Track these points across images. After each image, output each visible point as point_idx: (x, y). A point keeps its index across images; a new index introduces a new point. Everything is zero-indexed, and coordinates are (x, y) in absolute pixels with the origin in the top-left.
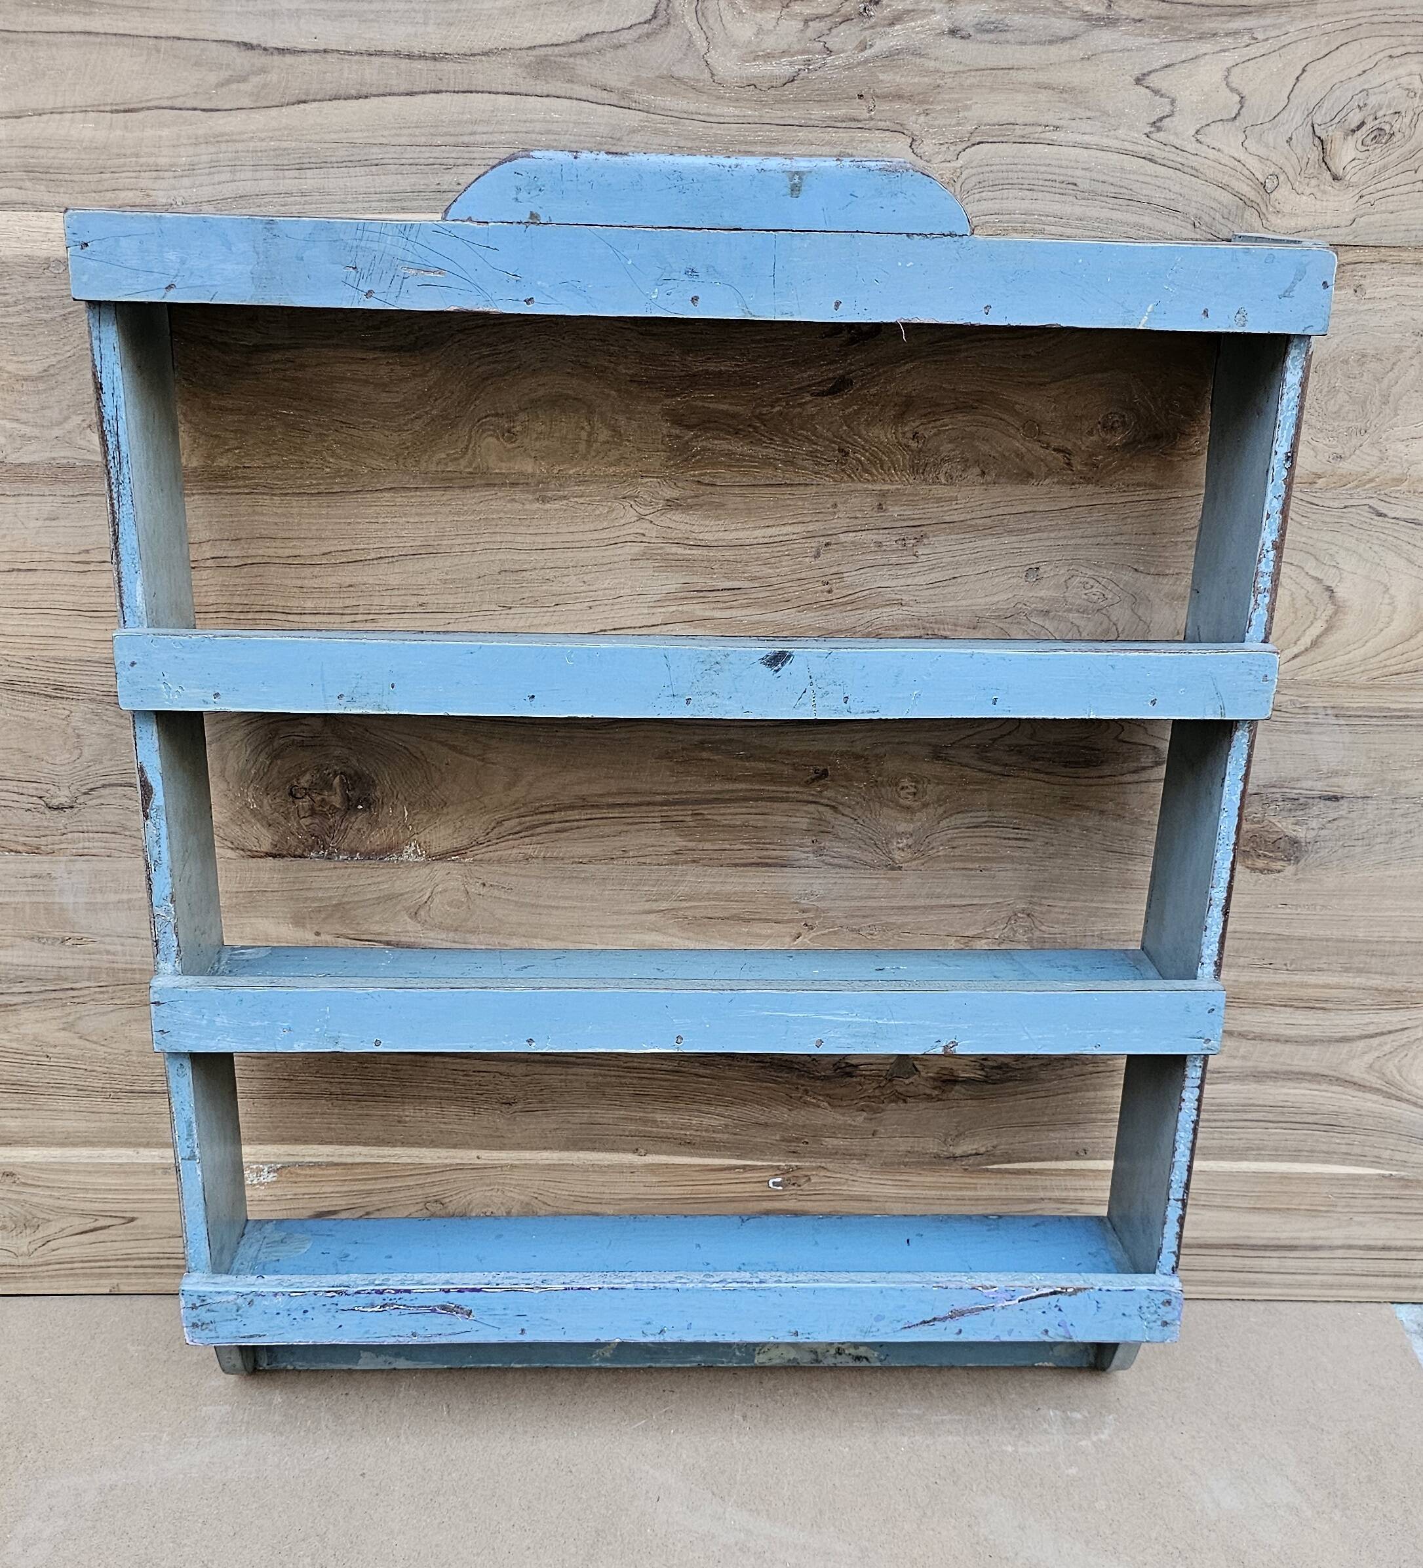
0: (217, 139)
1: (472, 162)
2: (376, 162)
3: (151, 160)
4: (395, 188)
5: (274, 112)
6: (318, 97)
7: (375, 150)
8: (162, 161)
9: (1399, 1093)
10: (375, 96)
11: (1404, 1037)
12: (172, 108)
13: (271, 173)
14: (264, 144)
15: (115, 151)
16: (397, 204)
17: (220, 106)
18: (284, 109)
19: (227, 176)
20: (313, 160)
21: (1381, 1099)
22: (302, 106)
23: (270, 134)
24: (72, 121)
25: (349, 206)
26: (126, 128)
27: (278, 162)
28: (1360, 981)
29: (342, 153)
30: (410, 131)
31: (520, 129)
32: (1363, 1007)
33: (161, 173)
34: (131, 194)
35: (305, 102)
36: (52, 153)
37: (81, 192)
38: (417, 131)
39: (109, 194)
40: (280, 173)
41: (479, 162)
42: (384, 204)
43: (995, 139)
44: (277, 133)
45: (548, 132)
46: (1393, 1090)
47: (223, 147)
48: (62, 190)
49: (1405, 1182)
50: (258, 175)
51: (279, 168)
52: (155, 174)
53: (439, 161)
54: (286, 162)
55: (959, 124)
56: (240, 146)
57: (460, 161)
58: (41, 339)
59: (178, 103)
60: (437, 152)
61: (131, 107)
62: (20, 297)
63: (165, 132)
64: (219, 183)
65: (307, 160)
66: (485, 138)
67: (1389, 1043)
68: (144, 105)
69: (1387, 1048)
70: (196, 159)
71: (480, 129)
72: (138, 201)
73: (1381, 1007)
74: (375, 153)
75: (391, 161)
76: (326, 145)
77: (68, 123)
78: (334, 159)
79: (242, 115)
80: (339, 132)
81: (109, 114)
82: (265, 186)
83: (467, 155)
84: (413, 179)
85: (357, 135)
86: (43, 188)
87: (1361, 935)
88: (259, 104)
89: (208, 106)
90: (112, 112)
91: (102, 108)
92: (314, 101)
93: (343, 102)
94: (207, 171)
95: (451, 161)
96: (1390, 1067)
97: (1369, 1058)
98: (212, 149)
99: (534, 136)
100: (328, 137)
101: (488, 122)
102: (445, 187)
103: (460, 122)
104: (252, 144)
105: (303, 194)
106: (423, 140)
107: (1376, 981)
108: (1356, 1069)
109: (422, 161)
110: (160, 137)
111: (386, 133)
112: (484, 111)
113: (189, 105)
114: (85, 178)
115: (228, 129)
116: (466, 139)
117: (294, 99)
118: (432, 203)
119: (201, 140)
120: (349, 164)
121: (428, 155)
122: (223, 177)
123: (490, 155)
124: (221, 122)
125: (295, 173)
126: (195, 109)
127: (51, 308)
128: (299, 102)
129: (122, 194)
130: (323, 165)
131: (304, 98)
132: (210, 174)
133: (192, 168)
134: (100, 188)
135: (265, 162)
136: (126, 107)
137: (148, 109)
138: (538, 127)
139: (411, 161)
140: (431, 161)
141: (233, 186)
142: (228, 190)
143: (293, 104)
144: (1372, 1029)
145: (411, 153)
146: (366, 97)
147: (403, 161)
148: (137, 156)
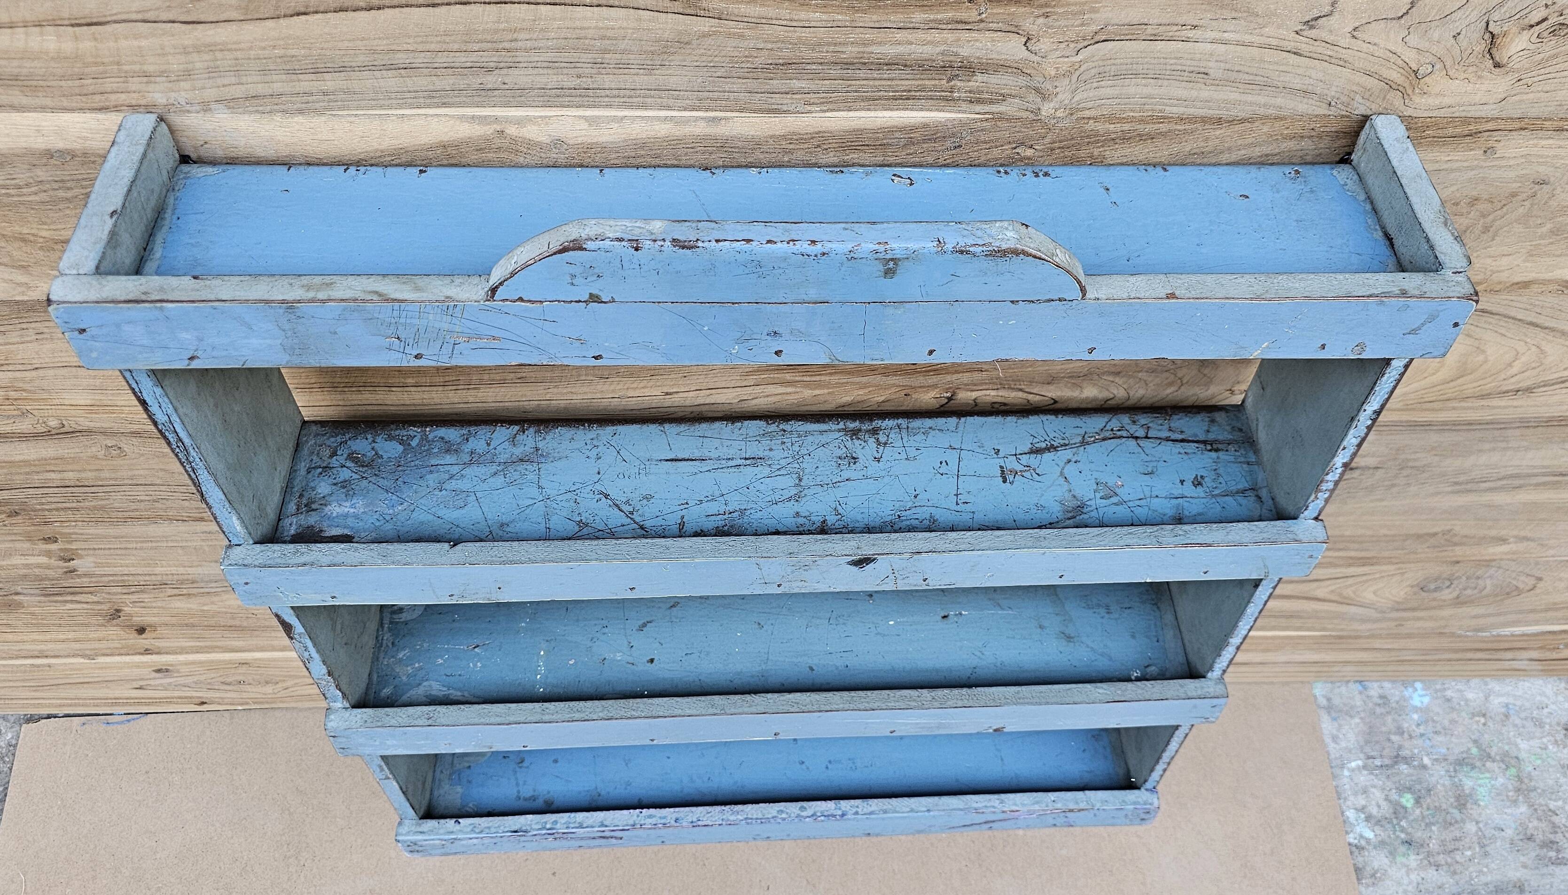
0: (211, 48)
1: (517, 65)
2: (404, 66)
3: (137, 67)
4: (432, 88)
5: (270, 23)
6: (322, 9)
7: (400, 55)
8: (151, 68)
9: (1350, 602)
10: (388, 7)
11: (1364, 578)
12: (145, 21)
13: (284, 77)
14: (267, 52)
15: (90, 60)
16: (436, 100)
17: (202, 18)
18: (283, 22)
19: (233, 80)
20: (329, 65)
21: (1335, 604)
22: (303, 17)
23: (271, 43)
24: (26, 34)
25: (382, 102)
26: (96, 39)
27: (288, 68)
28: (1341, 554)
29: (361, 59)
30: (439, 39)
31: (569, 35)
32: (1336, 566)
33: (152, 79)
34: (123, 96)
35: (305, 14)
36: (15, 63)
37: (64, 96)
38: (447, 39)
39: (97, 97)
40: (294, 77)
41: (525, 65)
42: (422, 100)
43: (1122, 37)
44: (282, 43)
45: (603, 38)
46: (1346, 601)
47: (219, 55)
48: (40, 94)
49: (1340, 637)
50: (268, 78)
51: (288, 72)
52: (145, 79)
53: (478, 65)
54: (296, 67)
55: (1082, 25)
56: (239, 54)
57: (502, 65)
58: (68, 212)
59: (150, 16)
60: (474, 57)
61: (95, 20)
62: (31, 181)
63: (144, 43)
64: (224, 86)
65: (322, 66)
66: (529, 44)
67: (1350, 581)
68: (109, 19)
69: (1349, 583)
70: (190, 66)
71: (522, 36)
72: (134, 102)
73: (1350, 565)
74: (401, 58)
75: (422, 65)
76: (342, 52)
77: (23, 36)
78: (354, 64)
79: (234, 26)
80: (354, 40)
81: (70, 28)
82: (277, 87)
83: (510, 60)
84: (451, 80)
85: (375, 42)
86: (18, 93)
87: (1347, 533)
88: (250, 17)
89: (189, 19)
90: (72, 25)
91: (59, 22)
92: (317, 12)
93: (351, 14)
94: (207, 76)
95: (492, 64)
96: (1349, 592)
97: (1333, 588)
98: (206, 57)
99: (587, 41)
100: (340, 45)
101: (530, 30)
102: (490, 86)
103: (496, 31)
104: (252, 53)
105: (325, 93)
106: (456, 47)
107: (1353, 554)
108: (1320, 594)
109: (457, 65)
110: (139, 47)
111: (408, 41)
112: (524, 20)
113: (164, 19)
114: (63, 83)
115: (218, 39)
116: (507, 45)
117: (290, 12)
118: (476, 99)
119: (191, 50)
120: (373, 68)
121: (464, 60)
122: (226, 81)
123: (536, 59)
124: (211, 32)
125: (313, 76)
126: (174, 22)
127: (68, 189)
128: (298, 14)
129: (113, 97)
130: (342, 69)
131: (303, 10)
132: (209, 78)
133: (188, 74)
134: (85, 92)
135: (271, 68)
136: (89, 21)
137: (116, 22)
138: (591, 33)
139: (445, 65)
140: (469, 65)
141: (243, 88)
142: (238, 91)
143: (291, 16)
144: (1340, 575)
145: (442, 59)
146: (379, 8)
147: (436, 65)
148: (118, 64)
